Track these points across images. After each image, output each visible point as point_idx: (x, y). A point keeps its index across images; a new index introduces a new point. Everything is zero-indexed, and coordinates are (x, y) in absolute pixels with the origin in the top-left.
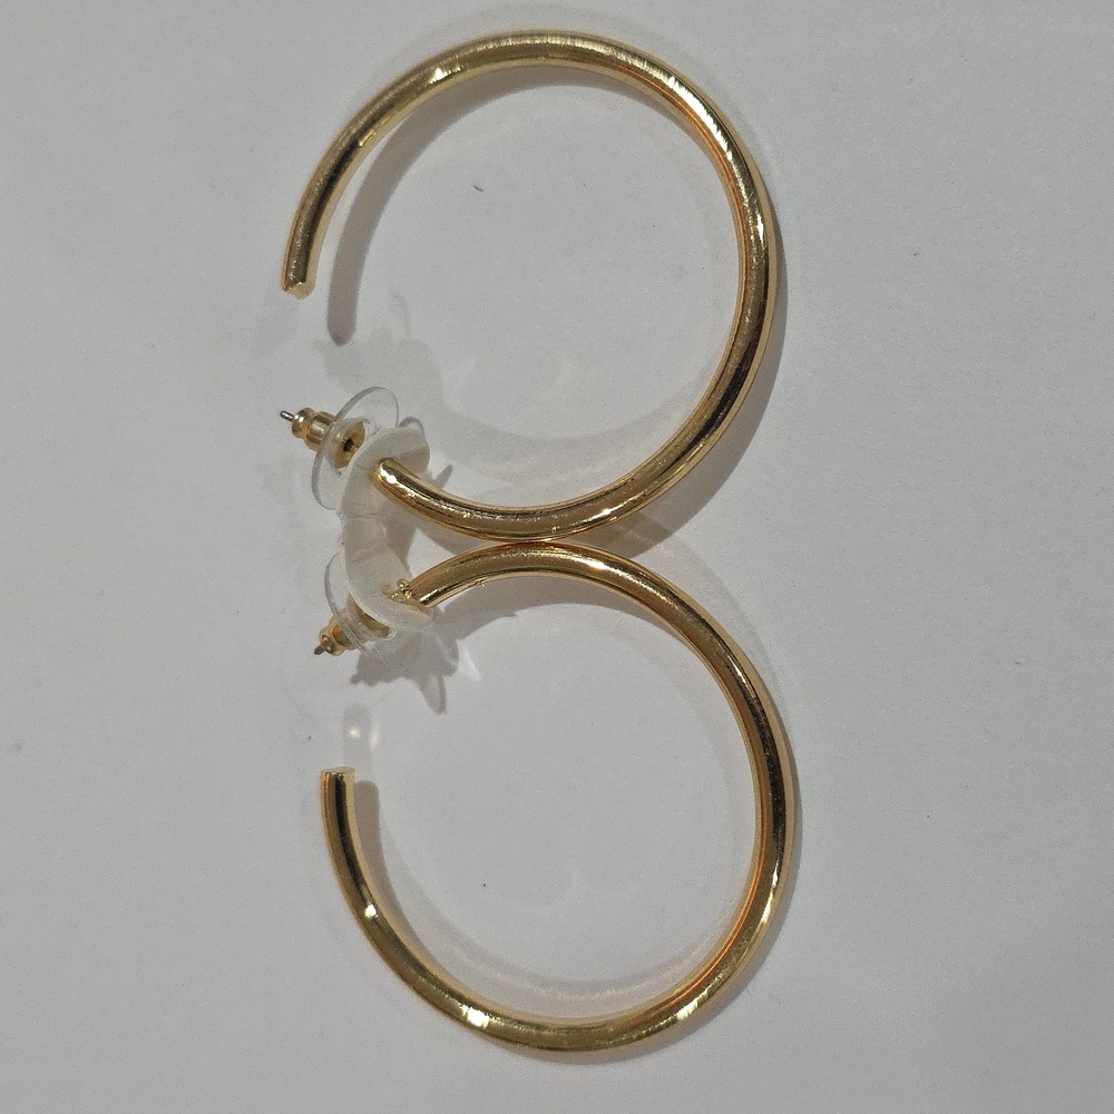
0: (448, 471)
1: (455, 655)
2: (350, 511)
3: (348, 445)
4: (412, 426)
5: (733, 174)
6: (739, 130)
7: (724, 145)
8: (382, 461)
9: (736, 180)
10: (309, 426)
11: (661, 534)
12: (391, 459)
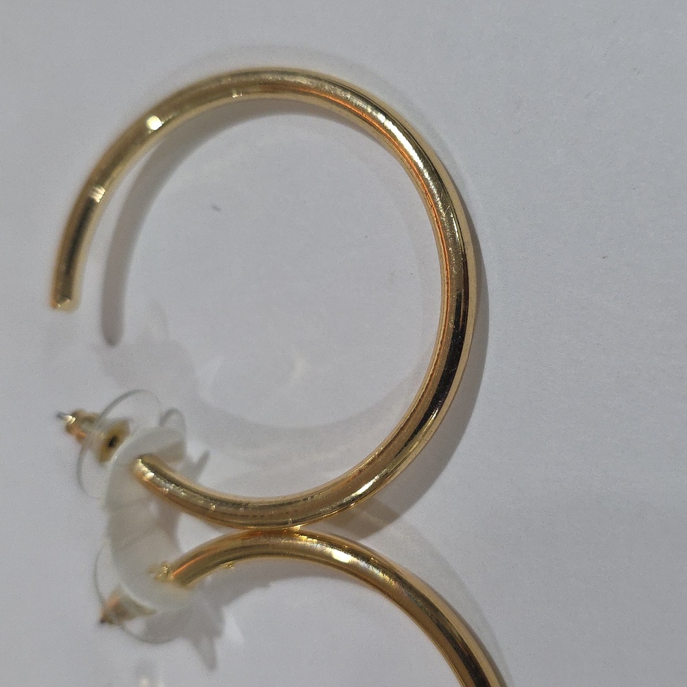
0: (205, 458)
1: (221, 620)
2: (114, 505)
3: (112, 442)
4: (174, 417)
5: (431, 191)
6: (436, 148)
7: (421, 165)
8: (141, 457)
9: (433, 195)
10: (81, 424)
11: (391, 516)
12: (151, 455)
